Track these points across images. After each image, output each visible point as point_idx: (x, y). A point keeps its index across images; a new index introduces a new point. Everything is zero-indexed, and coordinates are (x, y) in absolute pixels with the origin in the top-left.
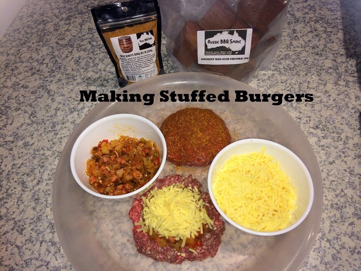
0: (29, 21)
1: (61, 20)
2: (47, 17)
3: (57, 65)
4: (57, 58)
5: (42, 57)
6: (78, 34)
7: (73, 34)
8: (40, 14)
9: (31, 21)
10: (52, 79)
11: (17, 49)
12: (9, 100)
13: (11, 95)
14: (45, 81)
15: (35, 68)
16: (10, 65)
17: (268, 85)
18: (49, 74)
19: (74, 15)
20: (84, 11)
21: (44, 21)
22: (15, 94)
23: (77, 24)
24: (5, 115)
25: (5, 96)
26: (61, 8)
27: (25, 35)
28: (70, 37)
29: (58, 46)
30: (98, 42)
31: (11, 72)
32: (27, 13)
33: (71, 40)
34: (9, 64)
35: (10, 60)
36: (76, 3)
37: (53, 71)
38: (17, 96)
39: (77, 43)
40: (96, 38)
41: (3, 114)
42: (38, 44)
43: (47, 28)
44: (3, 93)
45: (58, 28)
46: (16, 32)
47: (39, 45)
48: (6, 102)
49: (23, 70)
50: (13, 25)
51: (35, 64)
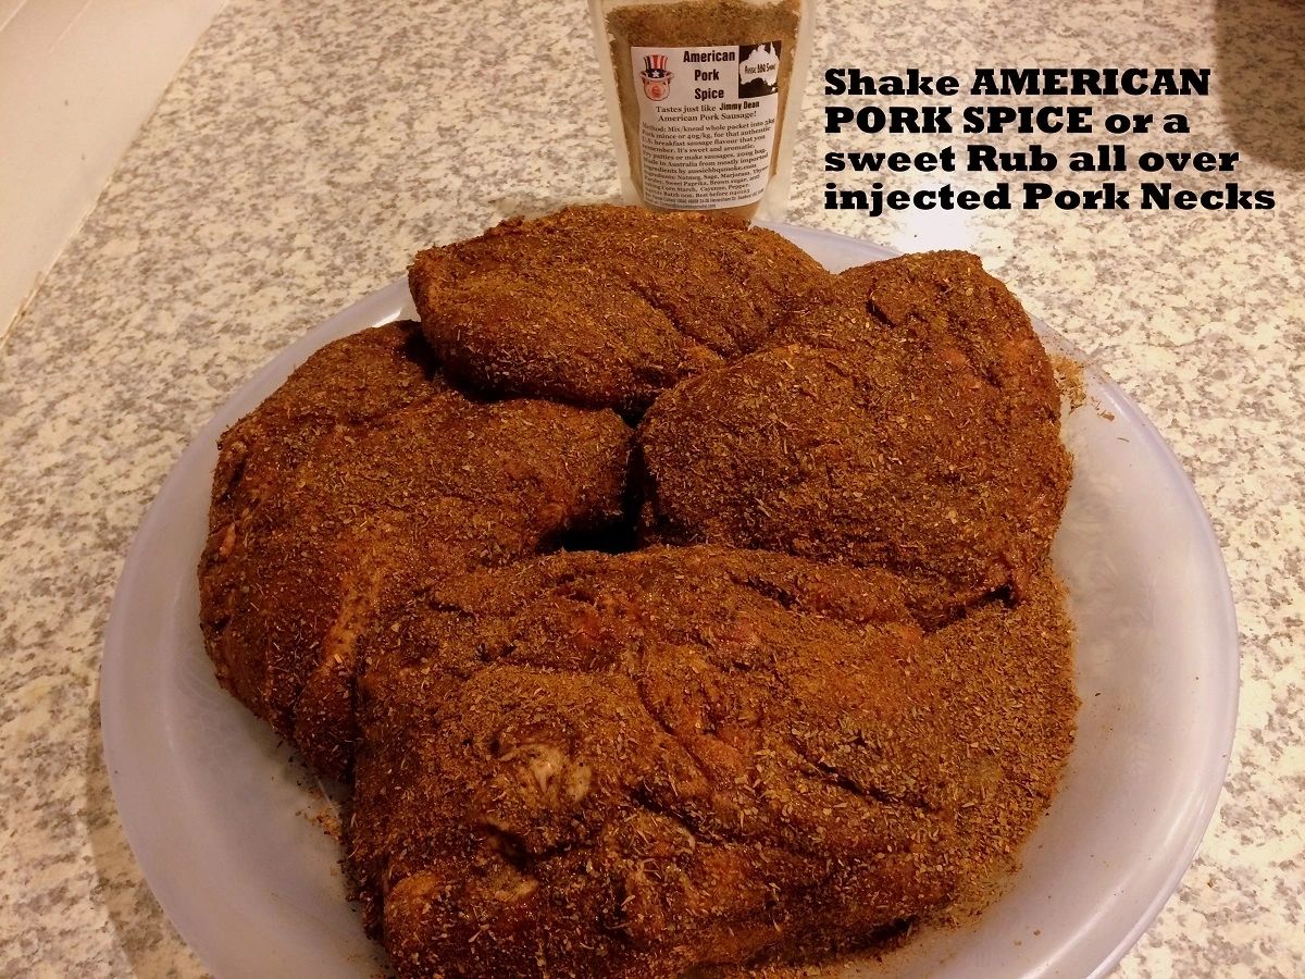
0: (205, 126)
1: (326, 114)
2: (271, 107)
3: (347, 250)
4: (342, 229)
5: (281, 230)
6: (403, 148)
7: (386, 151)
8: (241, 101)
9: (212, 126)
10: (341, 294)
11: (177, 213)
12: (180, 377)
13: (183, 362)
14: (313, 303)
15: (263, 266)
16: (158, 266)
17: (1171, 231)
18: (323, 278)
19: (372, 96)
20: (406, 79)
21: (261, 121)
22: (203, 356)
23: (392, 119)
24: (173, 430)
25: (158, 368)
26: (319, 77)
27: (198, 169)
28: (375, 160)
29: (338, 191)
30: (486, 167)
31: (169, 287)
32: (192, 101)
33: (384, 168)
34: (155, 263)
35: (156, 249)
36: (372, 59)
37: (336, 270)
38: (212, 361)
39: (405, 175)
40: (475, 156)
41: (167, 428)
42: (257, 191)
43: (277, 141)
44: (149, 355)
45: (321, 138)
46: (159, 163)
47: (260, 195)
48: (168, 386)
49: (218, 276)
50: (145, 142)
51: (260, 254)
